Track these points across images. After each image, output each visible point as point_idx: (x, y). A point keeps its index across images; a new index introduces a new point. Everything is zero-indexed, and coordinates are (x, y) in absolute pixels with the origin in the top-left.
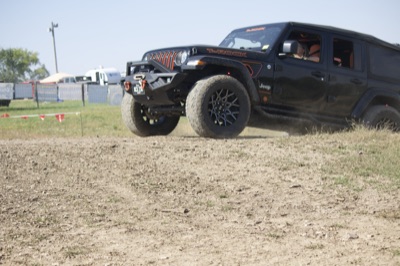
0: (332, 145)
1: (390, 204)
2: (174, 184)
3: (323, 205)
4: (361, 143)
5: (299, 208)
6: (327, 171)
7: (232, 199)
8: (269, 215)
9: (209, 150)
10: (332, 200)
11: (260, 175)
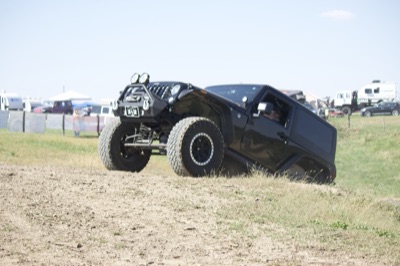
0: (229, 189)
1: (284, 254)
2: (68, 217)
3: (217, 250)
4: (259, 189)
5: (192, 251)
6: (223, 215)
7: (126, 237)
8: (161, 256)
9: (105, 185)
10: (225, 245)
11: (155, 214)
